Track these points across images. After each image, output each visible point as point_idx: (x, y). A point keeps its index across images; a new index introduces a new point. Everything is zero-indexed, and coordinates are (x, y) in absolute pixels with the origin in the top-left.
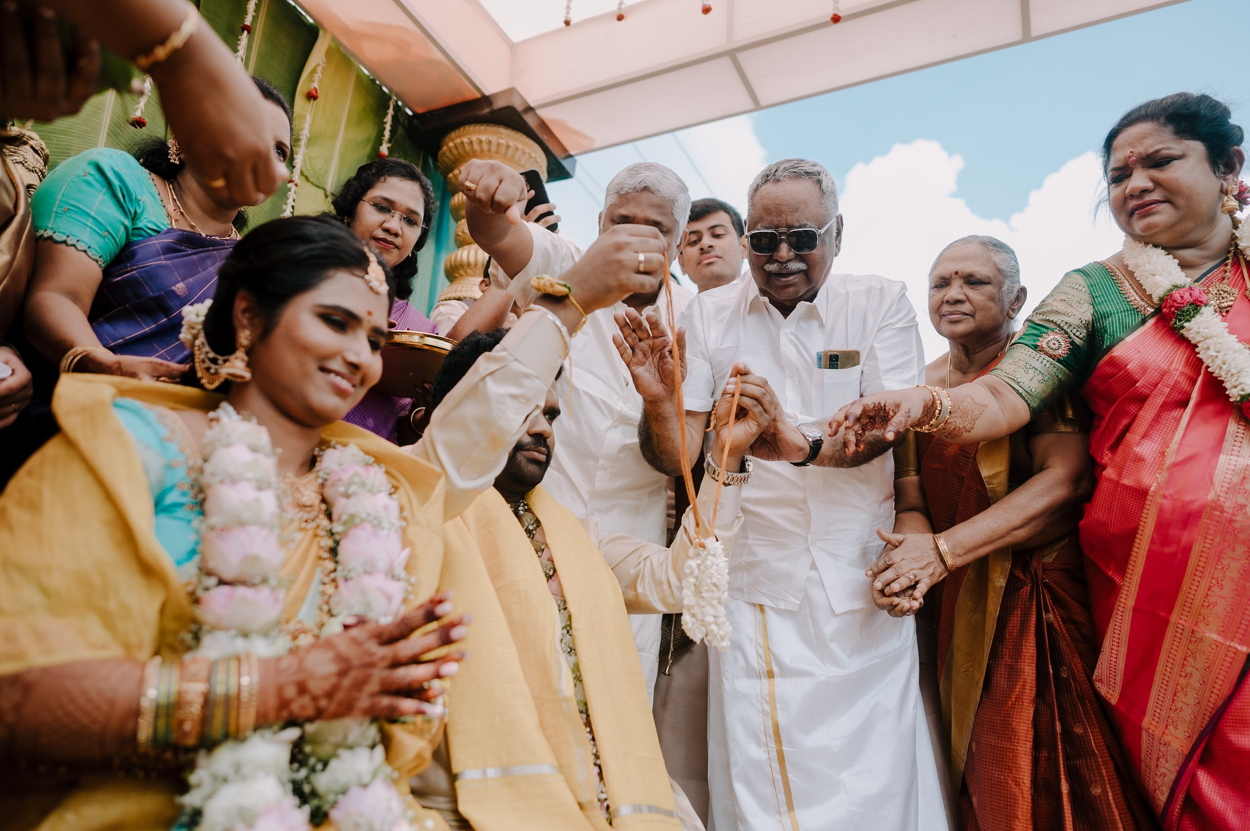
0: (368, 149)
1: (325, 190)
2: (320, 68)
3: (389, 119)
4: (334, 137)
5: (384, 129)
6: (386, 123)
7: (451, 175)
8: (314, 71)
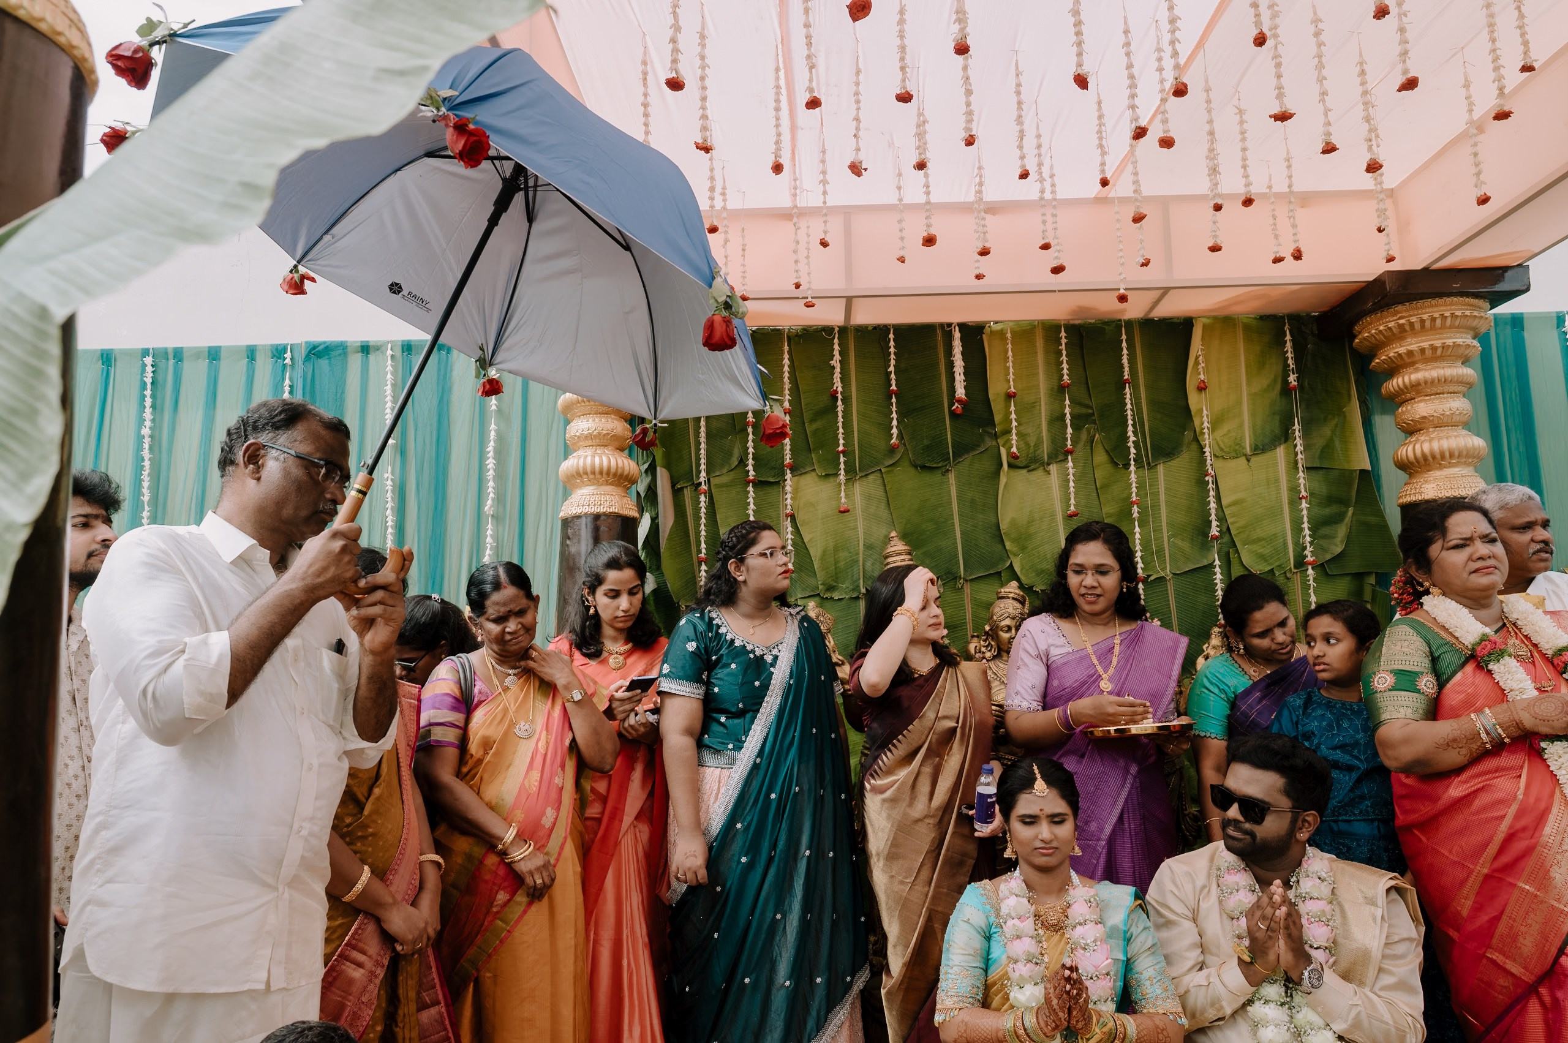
0: (1278, 387)
1: (1245, 455)
2: (1201, 358)
3: (1289, 346)
4: (1239, 403)
5: (1288, 358)
6: (1287, 352)
7: (1373, 364)
8: (1197, 363)
